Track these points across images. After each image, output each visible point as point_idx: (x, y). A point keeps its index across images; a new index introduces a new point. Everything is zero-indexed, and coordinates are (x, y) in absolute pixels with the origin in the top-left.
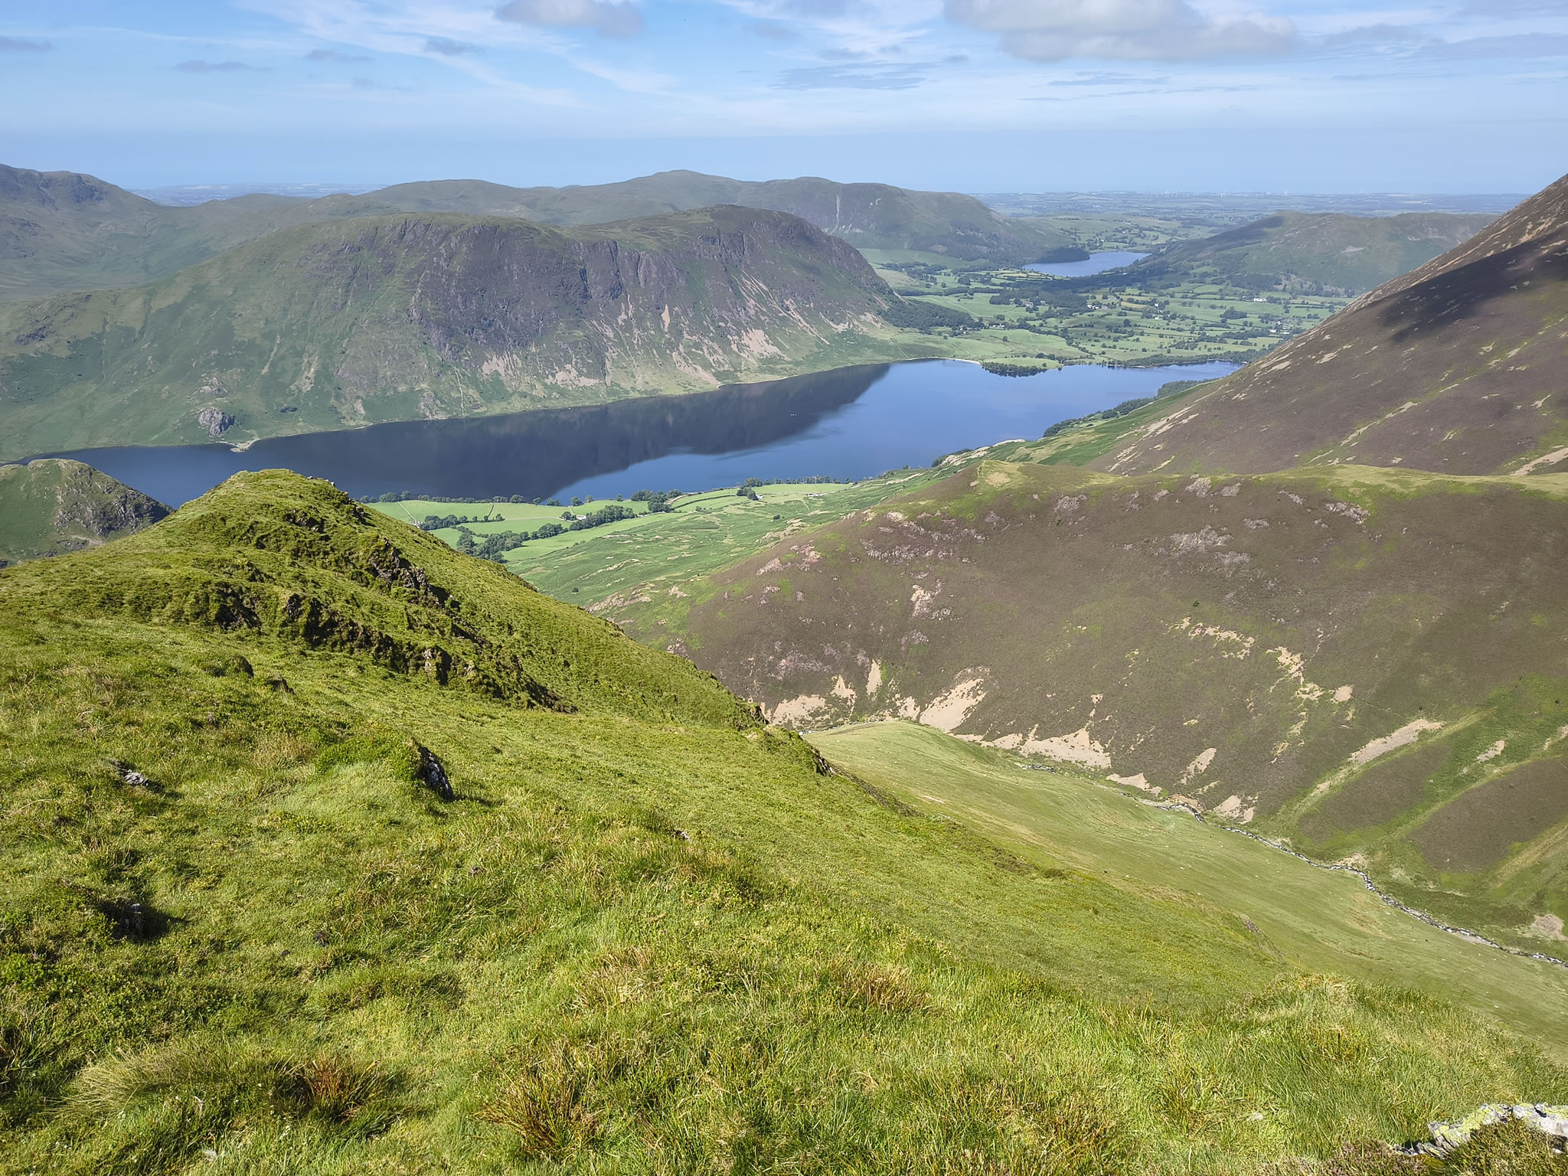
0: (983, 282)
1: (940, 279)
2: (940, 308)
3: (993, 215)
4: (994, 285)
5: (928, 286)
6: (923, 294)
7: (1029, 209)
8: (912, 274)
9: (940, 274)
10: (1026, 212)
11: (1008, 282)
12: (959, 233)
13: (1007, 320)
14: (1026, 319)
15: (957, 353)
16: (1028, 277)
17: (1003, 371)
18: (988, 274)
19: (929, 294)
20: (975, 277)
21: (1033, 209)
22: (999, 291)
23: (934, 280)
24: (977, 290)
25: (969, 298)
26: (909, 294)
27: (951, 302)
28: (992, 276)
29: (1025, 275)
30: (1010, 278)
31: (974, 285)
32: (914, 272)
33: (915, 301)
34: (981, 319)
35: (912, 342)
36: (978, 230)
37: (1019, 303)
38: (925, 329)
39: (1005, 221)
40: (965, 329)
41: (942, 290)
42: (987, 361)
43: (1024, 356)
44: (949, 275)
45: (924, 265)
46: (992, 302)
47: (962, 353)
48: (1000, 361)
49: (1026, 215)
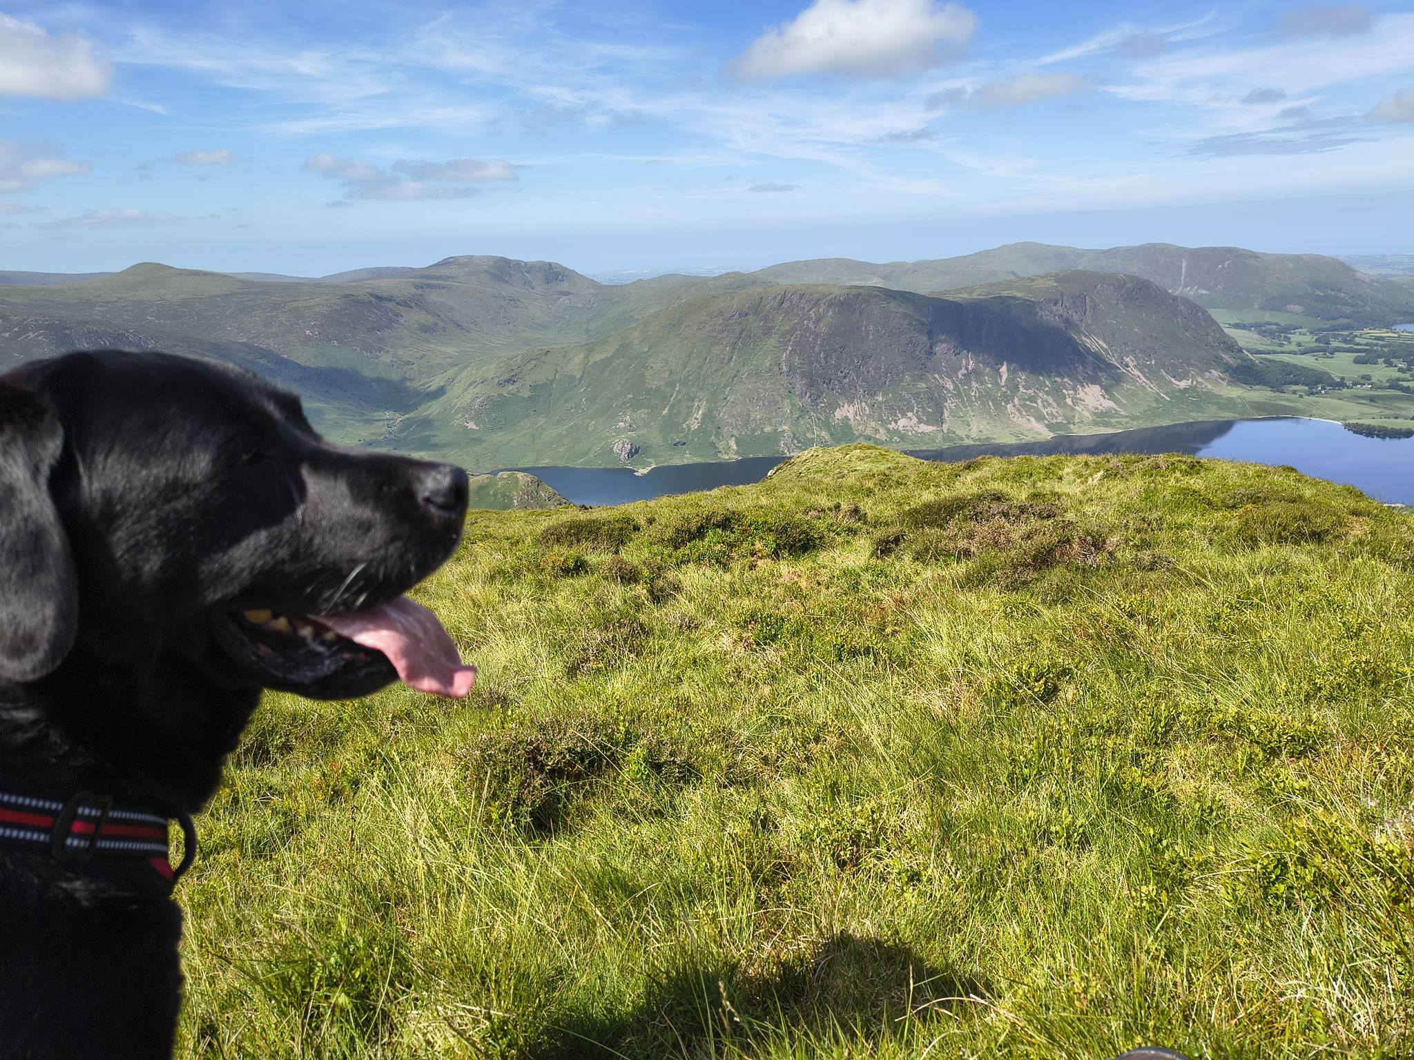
0: (1345, 342)
1: (1295, 338)
2: (1295, 366)
3: (1358, 275)
4: (1358, 344)
5: (1281, 345)
6: (1275, 352)
7: (1399, 269)
8: (1263, 333)
9: (1295, 333)
10: (1395, 272)
11: (1375, 342)
12: (1318, 293)
13: (1374, 380)
14: (1398, 380)
15: (1314, 412)
16: (1399, 336)
17: (1369, 432)
18: (1351, 334)
19: (1282, 352)
20: (1335, 337)
21: (1403, 269)
22: (1365, 351)
23: (1288, 339)
24: (1338, 350)
25: (1328, 357)
26: (1259, 352)
27: (1308, 361)
28: (1356, 336)
29: (1396, 335)
30: (1377, 338)
31: (1335, 344)
32: (1265, 331)
33: (1266, 359)
34: (1343, 379)
35: (1262, 400)
36: (1340, 290)
37: (1389, 363)
38: (1277, 387)
39: (1372, 281)
40: (1323, 388)
41: (1296, 349)
42: (1351, 422)
43: (1396, 418)
44: (1305, 334)
45: (1276, 324)
46: (1357, 361)
47: (1320, 412)
48: (1366, 421)
49: (1395, 276)
